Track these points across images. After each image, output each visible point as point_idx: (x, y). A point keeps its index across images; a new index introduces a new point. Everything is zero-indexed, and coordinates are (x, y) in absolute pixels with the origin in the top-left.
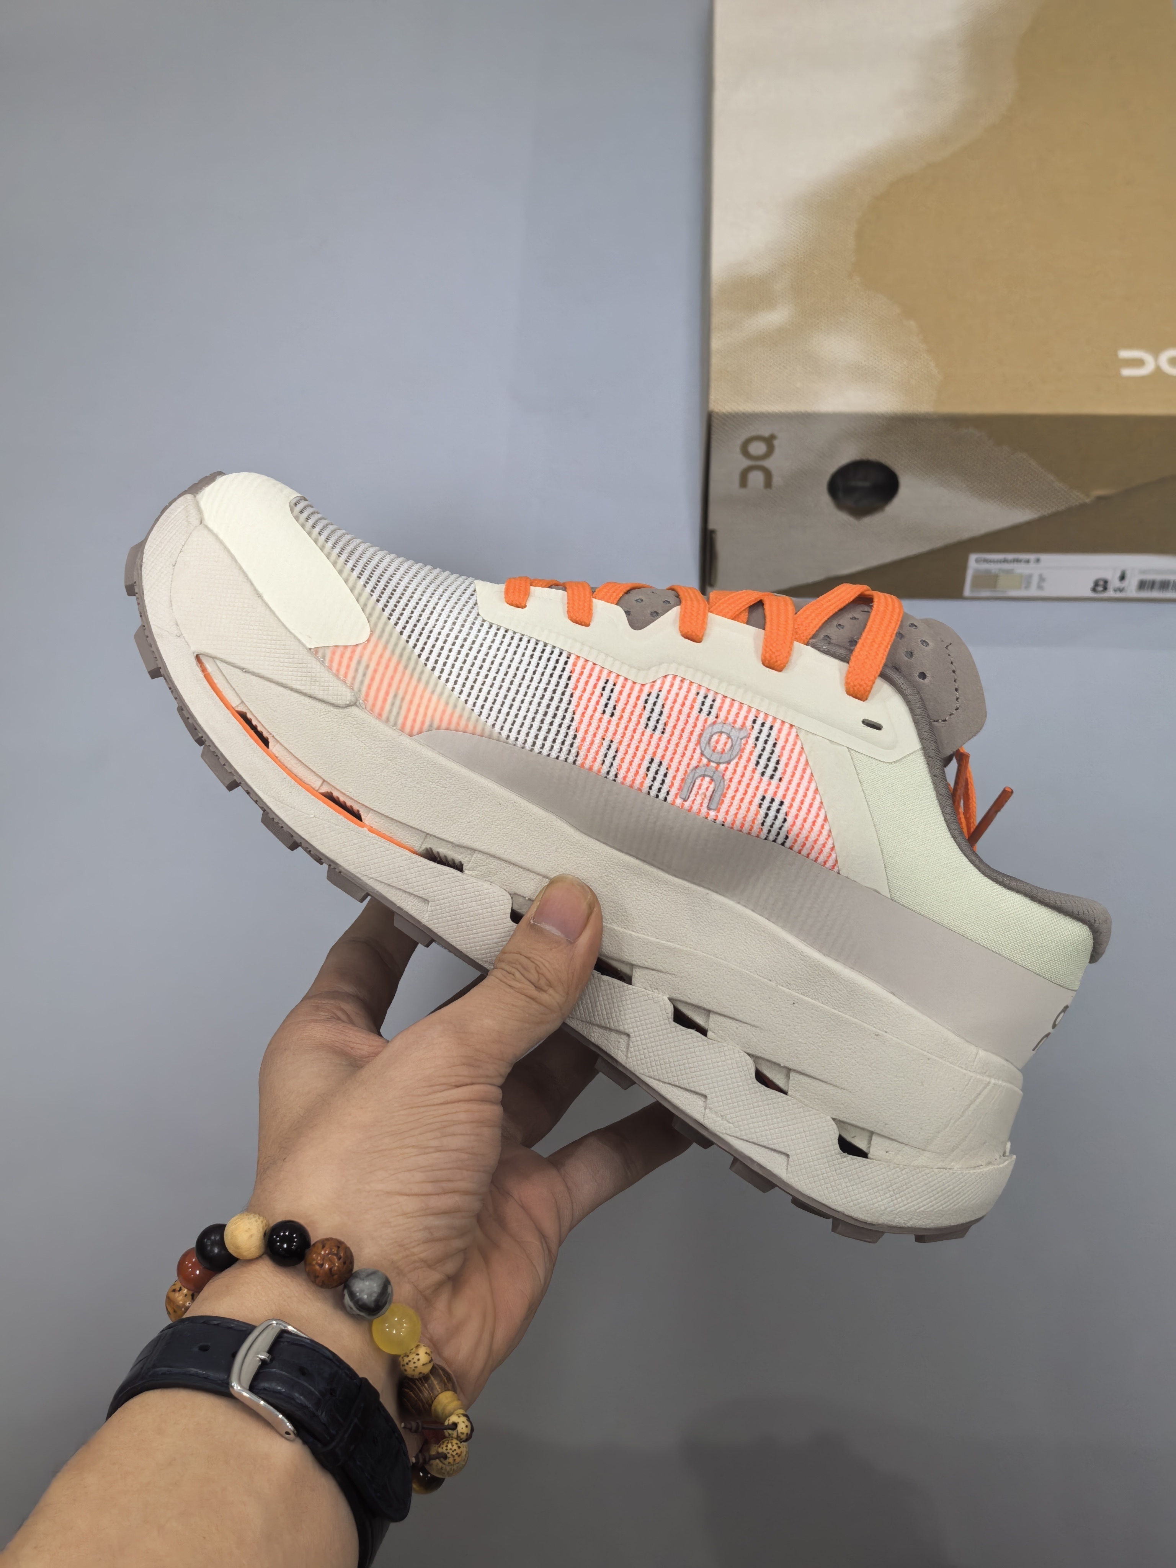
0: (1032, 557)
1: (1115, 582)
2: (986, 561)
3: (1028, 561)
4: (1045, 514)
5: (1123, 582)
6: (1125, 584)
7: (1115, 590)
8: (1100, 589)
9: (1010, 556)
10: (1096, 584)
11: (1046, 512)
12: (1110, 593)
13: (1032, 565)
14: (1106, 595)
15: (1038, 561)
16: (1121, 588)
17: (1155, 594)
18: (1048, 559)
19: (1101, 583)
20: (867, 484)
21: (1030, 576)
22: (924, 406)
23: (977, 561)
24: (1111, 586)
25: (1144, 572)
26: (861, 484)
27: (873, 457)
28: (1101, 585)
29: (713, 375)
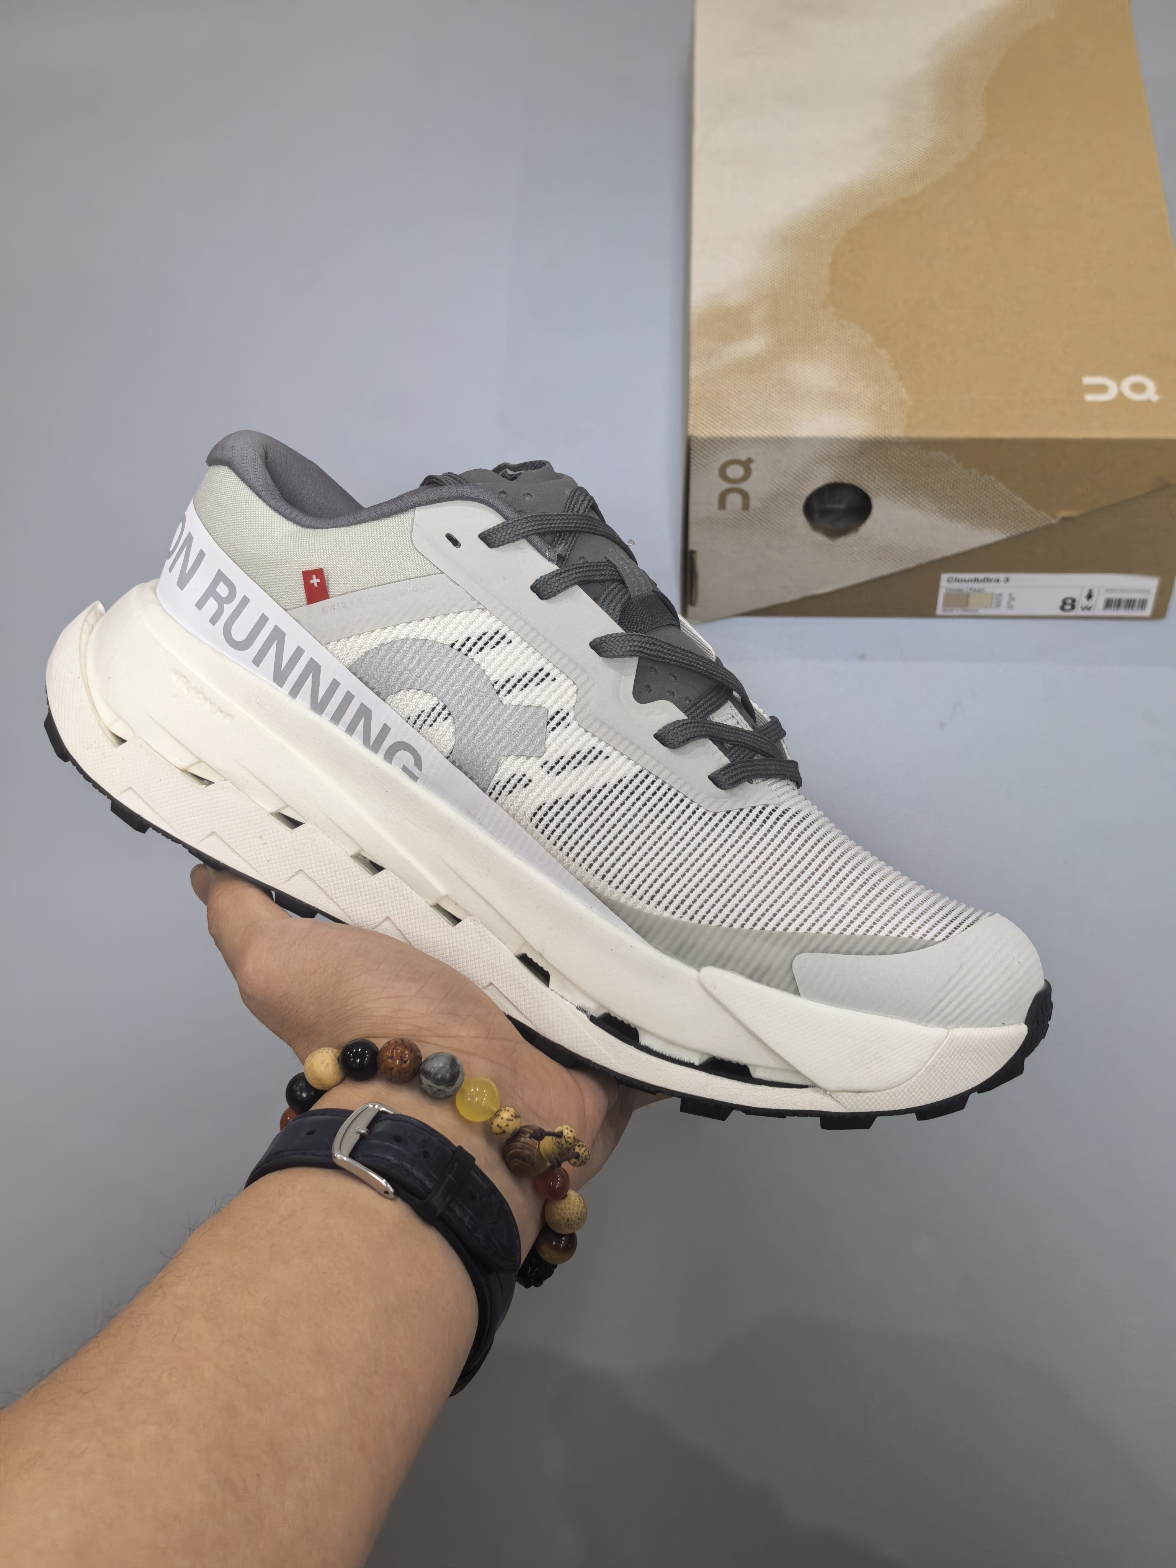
0: (1002, 576)
1: (1082, 601)
2: (957, 580)
3: (998, 581)
5: (1091, 600)
7: (1083, 609)
8: (1068, 607)
9: (981, 576)
10: (1064, 603)
11: (1013, 532)
12: (1078, 612)
13: (1002, 584)
14: (1073, 613)
15: (1007, 580)
16: (1089, 606)
17: (1122, 612)
18: (1017, 578)
20: (842, 506)
21: (1000, 595)
22: (896, 430)
23: (948, 580)
24: (1078, 605)
25: (1111, 591)
26: (837, 506)
27: (847, 480)
28: (1069, 603)
29: (692, 401)
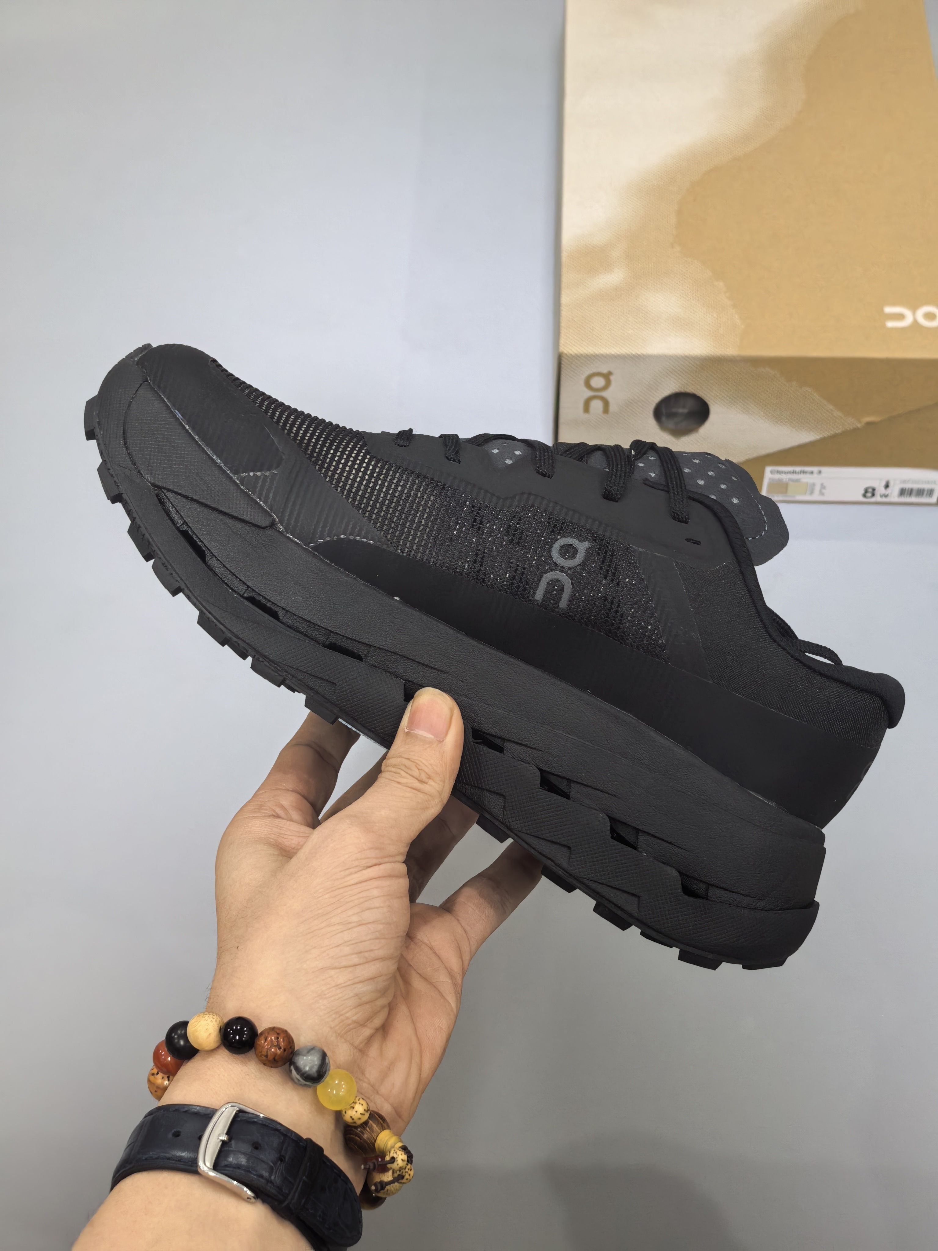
0: (815, 469)
1: (881, 490)
2: (778, 472)
3: (812, 473)
4: (826, 436)
5: (888, 489)
6: (889, 491)
7: (881, 496)
8: (869, 495)
9: (798, 469)
10: (866, 491)
11: (826, 434)
12: (877, 498)
13: (815, 475)
14: (873, 500)
15: (820, 472)
16: (886, 494)
17: (913, 499)
18: (828, 471)
19: (870, 490)
20: (685, 411)
21: (814, 485)
22: (730, 351)
23: (772, 472)
24: (878, 493)
25: (904, 482)
26: (681, 410)
27: (690, 389)
28: (870, 492)
29: (563, 324)
